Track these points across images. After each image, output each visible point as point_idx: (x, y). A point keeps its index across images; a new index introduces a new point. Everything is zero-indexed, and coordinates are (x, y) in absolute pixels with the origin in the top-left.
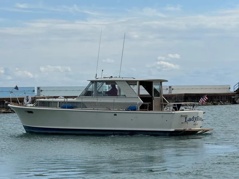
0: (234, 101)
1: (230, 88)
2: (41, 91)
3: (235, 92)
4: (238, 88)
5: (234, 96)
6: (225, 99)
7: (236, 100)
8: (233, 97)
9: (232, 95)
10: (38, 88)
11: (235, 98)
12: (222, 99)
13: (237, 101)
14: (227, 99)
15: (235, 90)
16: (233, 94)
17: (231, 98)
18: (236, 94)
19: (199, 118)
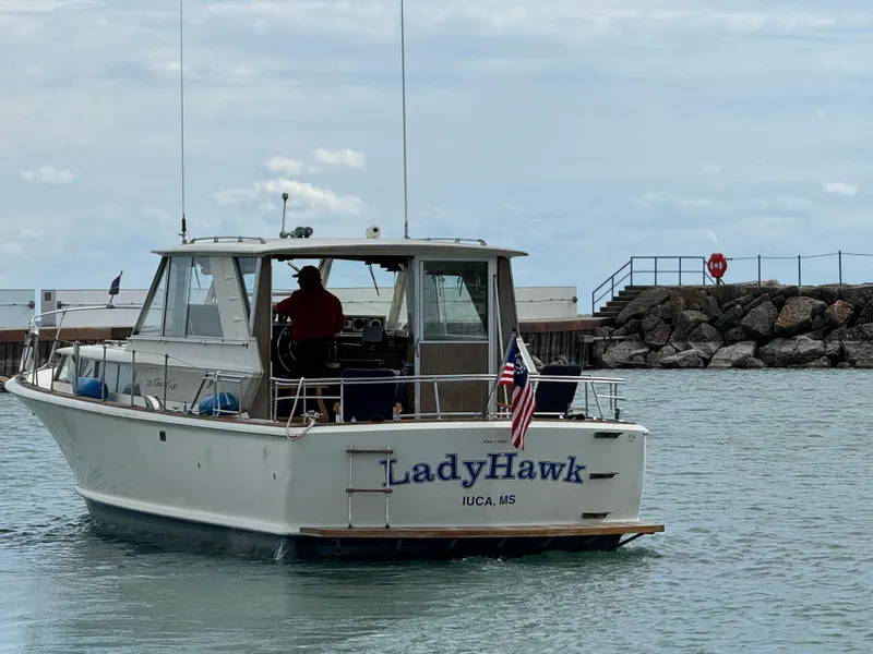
0: (591, 354)
1: (575, 300)
3: (595, 315)
4: (610, 300)
5: (593, 333)
6: (553, 348)
7: (601, 350)
8: (588, 339)
9: (585, 332)
11: (595, 341)
12: (543, 348)
13: (605, 358)
14: (564, 347)
15: (597, 310)
16: (588, 327)
17: (579, 344)
18: (603, 324)
19: (522, 465)
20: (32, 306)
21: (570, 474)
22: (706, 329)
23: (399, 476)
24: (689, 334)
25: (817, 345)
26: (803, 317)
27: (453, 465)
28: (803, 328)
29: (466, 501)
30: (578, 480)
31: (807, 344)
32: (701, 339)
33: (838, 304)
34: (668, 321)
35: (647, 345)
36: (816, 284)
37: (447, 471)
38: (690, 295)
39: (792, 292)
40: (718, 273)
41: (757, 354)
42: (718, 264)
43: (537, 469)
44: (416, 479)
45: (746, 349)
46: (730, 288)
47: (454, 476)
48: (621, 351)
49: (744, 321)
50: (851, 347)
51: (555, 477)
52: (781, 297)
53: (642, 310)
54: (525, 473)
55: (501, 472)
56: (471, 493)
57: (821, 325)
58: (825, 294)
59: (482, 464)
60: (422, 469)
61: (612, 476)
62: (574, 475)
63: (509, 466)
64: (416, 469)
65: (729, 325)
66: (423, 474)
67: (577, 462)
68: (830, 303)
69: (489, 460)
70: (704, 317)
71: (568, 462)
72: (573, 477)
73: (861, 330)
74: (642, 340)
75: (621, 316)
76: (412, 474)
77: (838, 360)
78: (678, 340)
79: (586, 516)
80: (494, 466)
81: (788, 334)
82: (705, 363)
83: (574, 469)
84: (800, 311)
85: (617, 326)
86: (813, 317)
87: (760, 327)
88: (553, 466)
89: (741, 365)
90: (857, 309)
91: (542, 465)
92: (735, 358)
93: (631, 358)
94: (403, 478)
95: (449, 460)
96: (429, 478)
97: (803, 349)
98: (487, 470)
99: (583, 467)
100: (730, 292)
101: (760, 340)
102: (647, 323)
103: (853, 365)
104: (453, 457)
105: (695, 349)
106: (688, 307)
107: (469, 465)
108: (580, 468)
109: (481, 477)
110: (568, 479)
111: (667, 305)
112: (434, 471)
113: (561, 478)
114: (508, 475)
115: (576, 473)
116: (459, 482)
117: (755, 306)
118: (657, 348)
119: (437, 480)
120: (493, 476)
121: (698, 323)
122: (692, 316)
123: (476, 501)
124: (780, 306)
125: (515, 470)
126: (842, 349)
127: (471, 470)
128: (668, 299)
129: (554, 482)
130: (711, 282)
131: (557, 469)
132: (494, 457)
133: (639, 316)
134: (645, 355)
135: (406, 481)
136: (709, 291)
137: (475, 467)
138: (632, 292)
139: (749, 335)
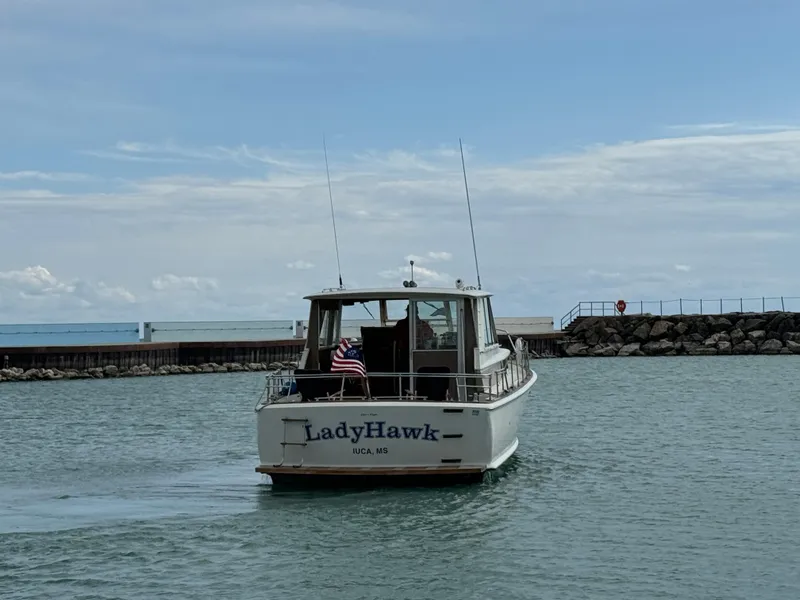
0: (561, 350)
1: (552, 323)
2: (153, 330)
3: (563, 330)
4: (570, 323)
5: (562, 339)
6: (542, 346)
7: (565, 347)
8: (559, 342)
9: (558, 339)
10: (147, 325)
11: (562, 343)
12: (537, 347)
13: (567, 351)
14: (547, 347)
15: (563, 328)
16: (559, 336)
17: (555, 345)
18: (566, 334)
19: (390, 429)
20: (291, 328)
21: (427, 434)
22: (617, 337)
23: (314, 435)
24: (607, 339)
25: (670, 344)
26: (663, 330)
27: (345, 429)
28: (663, 336)
29: (355, 451)
30: (434, 439)
31: (665, 343)
32: (614, 342)
33: (680, 324)
34: (597, 333)
35: (587, 345)
36: (670, 314)
37: (341, 433)
38: (608, 320)
39: (658, 318)
40: (622, 310)
41: (641, 349)
42: (621, 305)
43: (401, 432)
44: (324, 437)
45: (635, 347)
46: (628, 317)
47: (346, 436)
48: (575, 348)
49: (634, 333)
50: (687, 345)
51: (415, 437)
52: (653, 321)
53: (585, 327)
54: (393, 434)
55: (375, 433)
56: (357, 446)
57: (672, 335)
58: (673, 319)
59: (362, 428)
60: (326, 431)
61: (460, 436)
62: (430, 435)
63: (380, 430)
64: (323, 431)
65: (628, 335)
66: (327, 434)
67: (431, 427)
68: (677, 324)
69: (366, 426)
70: (615, 331)
71: (425, 428)
72: (430, 437)
73: (691, 337)
74: (585, 343)
75: (575, 331)
76: (321, 434)
77: (681, 352)
78: (603, 342)
79: (444, 461)
80: (369, 430)
81: (657, 339)
82: (616, 354)
83: (430, 432)
84: (662, 328)
85: (573, 335)
86: (668, 330)
87: (642, 336)
88: (413, 430)
89: (634, 354)
90: (690, 327)
91: (405, 429)
92: (631, 351)
93: (580, 351)
94: (316, 436)
95: (342, 426)
96: (331, 436)
97: (663, 346)
98: (365, 432)
99: (437, 431)
100: (627, 319)
101: (642, 342)
102: (588, 334)
103: (688, 354)
104: (344, 424)
105: (611, 347)
106: (607, 326)
107: (354, 429)
108: (434, 431)
109: (362, 436)
110: (426, 438)
111: (598, 325)
112: (333, 432)
113: (420, 437)
114: (381, 435)
115: (432, 434)
116: (349, 440)
117: (640, 325)
118: (593, 346)
119: (336, 438)
120: (369, 436)
121: (612, 334)
122: (609, 330)
123: (361, 451)
124: (652, 325)
125: (385, 432)
126: (682, 346)
127: (355, 432)
128: (597, 322)
129: (415, 440)
130: (618, 314)
131: (417, 432)
132: (369, 424)
133: (584, 331)
134: (586, 350)
135: (318, 438)
136: (617, 318)
137: (358, 431)
138: (580, 319)
139: (637, 340)
